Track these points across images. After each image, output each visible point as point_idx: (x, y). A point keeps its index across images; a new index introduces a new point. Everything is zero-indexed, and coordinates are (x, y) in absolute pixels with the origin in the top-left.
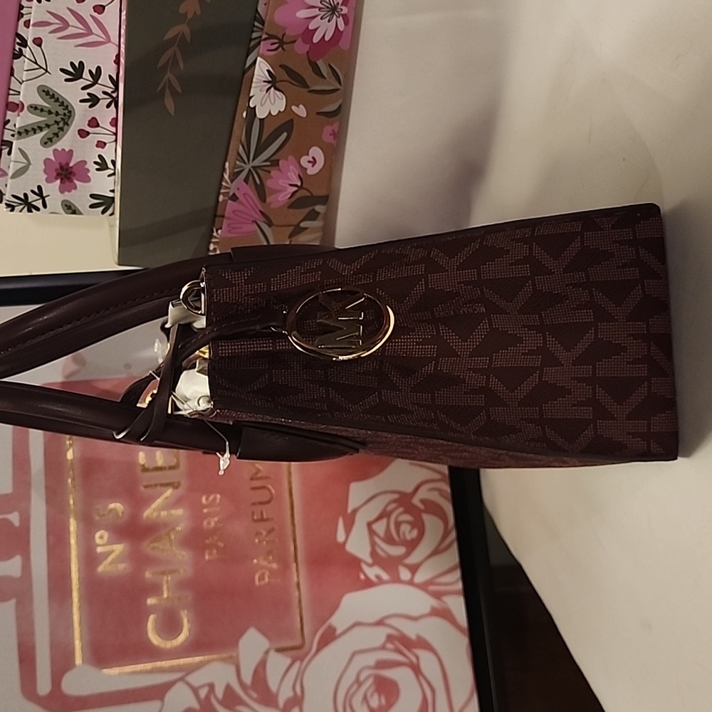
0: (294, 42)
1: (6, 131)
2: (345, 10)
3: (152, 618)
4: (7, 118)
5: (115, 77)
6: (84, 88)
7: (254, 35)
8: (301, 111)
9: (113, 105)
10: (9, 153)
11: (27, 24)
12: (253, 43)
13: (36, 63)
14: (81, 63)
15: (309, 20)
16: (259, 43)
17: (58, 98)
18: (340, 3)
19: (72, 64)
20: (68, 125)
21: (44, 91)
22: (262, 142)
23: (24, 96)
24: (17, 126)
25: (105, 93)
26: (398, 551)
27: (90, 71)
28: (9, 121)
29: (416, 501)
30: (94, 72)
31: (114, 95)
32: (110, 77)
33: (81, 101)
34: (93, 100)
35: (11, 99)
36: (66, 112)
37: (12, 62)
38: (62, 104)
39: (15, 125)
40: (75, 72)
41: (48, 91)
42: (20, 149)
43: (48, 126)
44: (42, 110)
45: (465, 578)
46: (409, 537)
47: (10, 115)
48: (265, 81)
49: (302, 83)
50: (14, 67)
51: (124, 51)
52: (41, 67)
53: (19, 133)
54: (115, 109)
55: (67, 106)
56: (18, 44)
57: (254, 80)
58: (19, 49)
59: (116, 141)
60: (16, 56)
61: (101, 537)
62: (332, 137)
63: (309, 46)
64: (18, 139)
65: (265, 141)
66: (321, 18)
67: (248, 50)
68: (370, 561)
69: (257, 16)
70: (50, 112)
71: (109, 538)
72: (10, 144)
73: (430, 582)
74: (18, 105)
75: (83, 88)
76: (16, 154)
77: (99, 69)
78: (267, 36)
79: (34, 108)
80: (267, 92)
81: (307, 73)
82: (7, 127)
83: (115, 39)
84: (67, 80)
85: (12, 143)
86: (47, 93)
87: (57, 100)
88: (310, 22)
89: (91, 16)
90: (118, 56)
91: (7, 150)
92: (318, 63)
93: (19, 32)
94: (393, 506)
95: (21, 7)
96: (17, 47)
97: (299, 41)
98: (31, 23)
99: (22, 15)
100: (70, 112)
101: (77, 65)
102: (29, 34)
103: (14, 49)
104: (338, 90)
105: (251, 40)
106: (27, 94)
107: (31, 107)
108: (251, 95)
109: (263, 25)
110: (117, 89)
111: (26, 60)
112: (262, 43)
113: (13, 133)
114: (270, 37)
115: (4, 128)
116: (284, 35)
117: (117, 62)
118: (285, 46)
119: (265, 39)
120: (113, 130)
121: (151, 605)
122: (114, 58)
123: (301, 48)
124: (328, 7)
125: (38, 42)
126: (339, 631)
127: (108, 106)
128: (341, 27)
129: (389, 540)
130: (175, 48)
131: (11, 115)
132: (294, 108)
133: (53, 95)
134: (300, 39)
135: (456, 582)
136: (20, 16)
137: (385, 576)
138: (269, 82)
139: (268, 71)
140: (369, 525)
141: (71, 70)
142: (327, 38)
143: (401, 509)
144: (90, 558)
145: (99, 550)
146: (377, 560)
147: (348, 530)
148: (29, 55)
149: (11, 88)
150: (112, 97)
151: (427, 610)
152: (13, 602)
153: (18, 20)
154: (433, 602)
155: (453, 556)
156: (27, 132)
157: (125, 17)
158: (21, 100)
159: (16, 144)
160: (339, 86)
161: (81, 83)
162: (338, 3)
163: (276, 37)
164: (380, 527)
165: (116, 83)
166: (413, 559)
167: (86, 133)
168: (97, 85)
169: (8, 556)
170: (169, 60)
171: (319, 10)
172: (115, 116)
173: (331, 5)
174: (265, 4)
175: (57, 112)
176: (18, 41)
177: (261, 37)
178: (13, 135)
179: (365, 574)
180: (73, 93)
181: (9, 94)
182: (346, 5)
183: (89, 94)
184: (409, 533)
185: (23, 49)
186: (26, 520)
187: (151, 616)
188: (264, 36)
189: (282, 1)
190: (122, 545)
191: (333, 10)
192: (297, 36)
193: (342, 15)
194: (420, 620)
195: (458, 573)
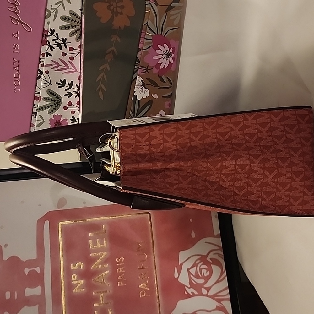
0: (152, 69)
1: (34, 108)
2: (173, 55)
4: (34, 103)
5: (78, 85)
6: (66, 90)
7: (136, 67)
8: (155, 96)
9: (78, 96)
10: (35, 117)
11: (42, 65)
12: (135, 70)
13: (46, 81)
14: (65, 80)
15: (158, 60)
16: (138, 70)
17: (55, 94)
18: (171, 53)
19: (61, 81)
20: (59, 105)
21: (49, 92)
22: (140, 108)
23: (41, 94)
24: (39, 106)
25: (74, 91)
26: (201, 281)
27: (68, 83)
28: (35, 104)
29: (208, 259)
30: (70, 83)
31: (78, 92)
32: (77, 85)
33: (65, 95)
34: (70, 95)
35: (36, 95)
36: (59, 100)
37: (37, 81)
38: (57, 97)
39: (38, 106)
41: (51, 92)
42: (39, 115)
43: (51, 106)
44: (49, 99)
45: (230, 293)
46: (206, 276)
47: (35, 102)
48: (140, 85)
49: (156, 85)
50: (37, 83)
51: (82, 75)
52: (48, 82)
53: (39, 109)
54: (79, 98)
55: (59, 97)
56: (39, 73)
57: (136, 85)
58: (39, 75)
59: (79, 110)
60: (38, 78)
61: (74, 277)
62: (169, 106)
63: (158, 70)
64: (39, 111)
65: (141, 108)
66: (163, 59)
67: (133, 73)
68: (189, 286)
69: (137, 59)
70: (52, 100)
71: (77, 277)
72: (35, 114)
73: (216, 295)
74: (39, 98)
76: (38, 117)
77: (72, 82)
79: (45, 99)
80: (141, 89)
81: (158, 81)
82: (34, 107)
83: (78, 70)
84: (59, 87)
85: (36, 113)
86: (51, 93)
89: (69, 61)
90: (80, 77)
91: (35, 116)
92: (162, 77)
93: (39, 69)
94: (198, 261)
95: (40, 59)
96: (38, 75)
98: (44, 65)
99: (41, 62)
100: (60, 100)
101: (63, 81)
102: (44, 70)
103: (37, 76)
104: (171, 87)
106: (42, 93)
107: (44, 98)
108: (135, 91)
109: (139, 63)
110: (79, 90)
111: (42, 80)
112: (139, 70)
113: (37, 109)
114: (143, 67)
115: (33, 107)
116: (148, 66)
117: (79, 79)
118: (148, 71)
119: (140, 68)
120: (78, 106)
121: (95, 306)
122: (78, 78)
123: (155, 71)
124: (166, 54)
125: (47, 72)
127: (76, 97)
128: (172, 62)
129: (197, 276)
130: (103, 73)
131: (36, 102)
132: (152, 95)
133: (53, 93)
134: (155, 67)
135: (227, 294)
136: (40, 62)
137: (196, 293)
138: (142, 85)
139: (142, 81)
140: (188, 270)
141: (61, 83)
142: (166, 67)
143: (202, 263)
144: (70, 287)
145: (73, 283)
146: (192, 285)
147: (179, 272)
148: (43, 78)
149: (36, 91)
150: (77, 93)
151: (215, 307)
153: (39, 64)
154: (218, 304)
155: (225, 283)
156: (42, 108)
157: (82, 62)
158: (40, 95)
159: (38, 113)
160: (171, 86)
161: (65, 88)
162: (170, 53)
163: (145, 68)
164: (193, 271)
165: (79, 88)
166: (208, 285)
167: (67, 108)
168: (71, 89)
169: (35, 286)
170: (101, 78)
171: (163, 56)
172: (79, 101)
173: (167, 53)
174: (140, 54)
175: (55, 100)
176: (39, 72)
177: (139, 67)
178: (37, 110)
179: (187, 292)
180: (61, 92)
181: (35, 94)
182: (173, 53)
183: (68, 92)
184: (206, 273)
185: (41, 75)
186: (42, 270)
187: (96, 312)
188: (140, 67)
189: (147, 53)
190: (83, 280)
191: (168, 55)
192: (154, 66)
193: (172, 57)
194: (212, 312)
195: (228, 291)
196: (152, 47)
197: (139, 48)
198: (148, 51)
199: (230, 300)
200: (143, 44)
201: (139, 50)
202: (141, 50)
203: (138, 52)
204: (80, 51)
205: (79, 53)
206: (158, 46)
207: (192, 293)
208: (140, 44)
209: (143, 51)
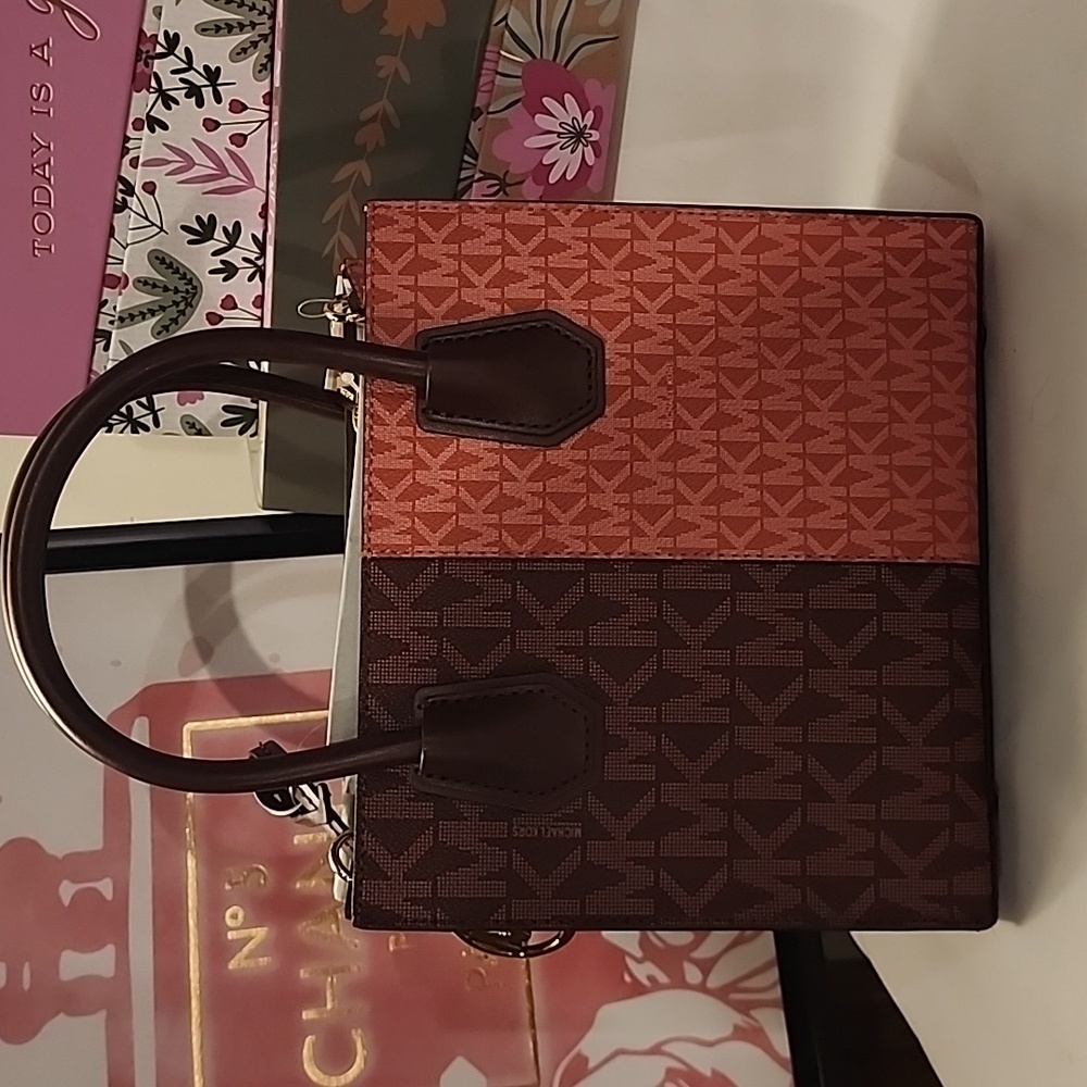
0: (522, 182)
1: (101, 315)
2: (596, 135)
3: (309, 1040)
4: (104, 298)
5: (260, 237)
7: (464, 174)
9: (257, 278)
10: (106, 348)
11: (134, 163)
12: (461, 186)
13: (147, 218)
14: (212, 217)
15: (542, 151)
16: (470, 185)
17: (178, 268)
18: (588, 126)
19: (199, 219)
20: (192, 306)
21: (157, 258)
23: (128, 266)
24: (118, 309)
25: (245, 259)
26: (684, 938)
27: (225, 229)
28: (106, 301)
30: (230, 229)
31: (260, 263)
33: (211, 272)
34: (229, 271)
35: (110, 270)
36: (189, 287)
37: (112, 218)
38: (184, 277)
39: (115, 308)
40: (203, 230)
41: (163, 258)
42: (120, 341)
43: (163, 309)
44: (154, 286)
45: (784, 981)
47: (107, 293)
50: (115, 224)
51: (274, 200)
52: (153, 224)
53: (121, 319)
54: (260, 284)
55: (191, 279)
56: (121, 191)
58: (123, 198)
60: (118, 209)
61: (234, 915)
63: (542, 188)
64: (118, 328)
66: (561, 148)
67: (455, 195)
68: (639, 954)
69: (468, 146)
70: (166, 289)
71: (245, 917)
72: (107, 335)
73: (733, 987)
74: (119, 278)
75: (214, 254)
76: (116, 349)
77: (237, 225)
78: (482, 175)
79: (144, 284)
82: (103, 310)
83: (260, 181)
84: (190, 242)
85: (110, 333)
86: (163, 261)
87: (177, 271)
88: (545, 154)
89: (226, 149)
90: (265, 207)
91: (104, 343)
93: (122, 174)
95: (127, 139)
96: (120, 196)
97: (529, 181)
98: (141, 161)
99: (128, 150)
100: (195, 288)
101: (206, 220)
102: (138, 178)
103: (116, 199)
105: (459, 181)
106: (132, 261)
107: (139, 281)
109: (476, 159)
110: (263, 254)
111: (133, 214)
112: (474, 184)
113: (112, 318)
114: (487, 176)
115: (99, 312)
116: (507, 172)
117: (264, 214)
118: (507, 189)
119: (479, 180)
120: (258, 312)
121: (307, 1020)
122: (260, 210)
123: (531, 191)
124: (571, 132)
125: (150, 188)
126: (591, 1065)
127: (251, 279)
128: (591, 160)
130: (349, 194)
131: (109, 293)
133: (171, 263)
134: (530, 178)
135: (771, 987)
136: (125, 151)
137: (663, 978)
141: (197, 227)
142: (569, 178)
144: (218, 949)
145: (231, 935)
146: (650, 952)
148: (137, 207)
149: (110, 254)
150: (256, 265)
151: (728, 1031)
152: (102, 1015)
153: (122, 157)
154: (738, 1019)
155: (765, 947)
156: (132, 317)
157: (275, 151)
158: (124, 271)
159: (117, 334)
161: (212, 245)
162: (586, 126)
163: (497, 178)
165: (262, 246)
166: (705, 951)
167: (218, 319)
168: (235, 249)
169: (95, 945)
170: (339, 212)
171: (558, 137)
173: (574, 128)
174: (479, 130)
175: (176, 288)
176: (121, 186)
177: (473, 176)
178: (112, 323)
179: (631, 975)
180: (201, 260)
181: (107, 263)
182: (596, 129)
183: (222, 262)
185: (128, 198)
186: (122, 891)
188: (476, 177)
189: (505, 125)
190: (265, 929)
191: (578, 136)
192: (526, 175)
193: (591, 142)
194: (718, 1047)
195: (774, 974)
196: (520, 104)
197: (477, 105)
198: (506, 119)
199: (781, 1004)
200: (491, 91)
201: (476, 113)
202: (482, 113)
203: (473, 123)
204: (266, 116)
205: (263, 122)
206: (544, 100)
207: (650, 978)
208: (479, 94)
209: (490, 116)
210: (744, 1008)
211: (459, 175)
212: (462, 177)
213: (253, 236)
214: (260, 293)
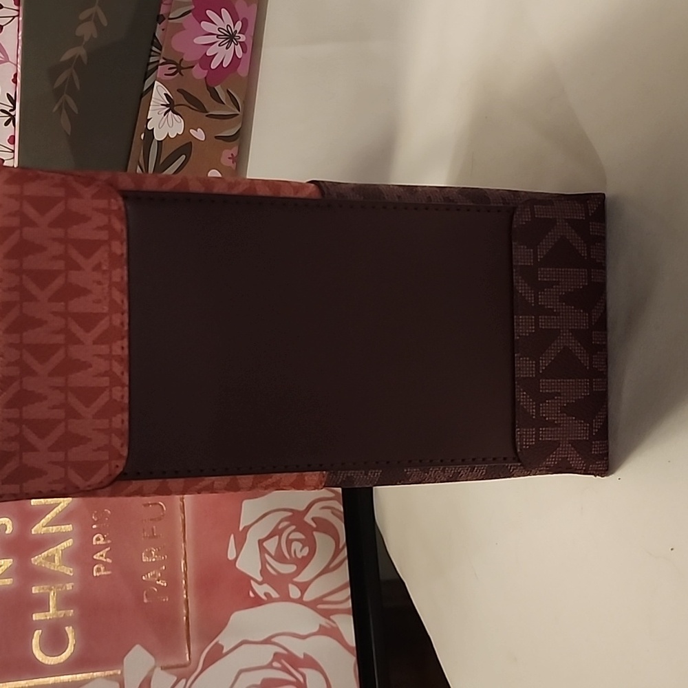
0: (193, 67)
2: (243, 38)
3: (37, 633)
5: (13, 96)
7: (152, 60)
8: (199, 134)
9: (11, 123)
12: (150, 67)
15: (206, 46)
16: (157, 68)
18: (238, 32)
22: (161, 162)
25: (3, 110)
26: (289, 569)
29: (308, 519)
31: (12, 113)
45: (354, 596)
46: (299, 556)
48: (162, 105)
49: (201, 108)
51: (20, 72)
54: (12, 127)
57: (151, 103)
59: (14, 158)
62: (231, 160)
63: (206, 71)
65: (163, 163)
66: (219, 45)
67: (146, 73)
68: (260, 579)
69: (155, 40)
73: (320, 600)
78: (164, 61)
80: (165, 115)
81: (205, 98)
83: (13, 58)
88: (208, 49)
90: (16, 75)
92: (216, 88)
94: (285, 524)
97: (197, 67)
104: (238, 115)
105: (149, 64)
108: (149, 118)
109: (161, 50)
110: (14, 107)
112: (159, 67)
114: (167, 62)
116: (182, 59)
117: (15, 81)
118: (182, 71)
119: (163, 64)
120: (11, 147)
121: (36, 621)
122: (13, 77)
123: (199, 73)
124: (226, 35)
126: (225, 651)
127: (7, 124)
128: (240, 54)
129: (280, 558)
130: (72, 69)
132: (192, 131)
134: (198, 65)
135: (347, 599)
137: (274, 594)
138: (167, 106)
139: (166, 95)
140: (261, 542)
142: (225, 66)
143: (293, 527)
146: (267, 577)
147: (239, 547)
150: (10, 115)
151: (316, 629)
154: (323, 621)
155: (342, 575)
157: (20, 38)
160: (238, 112)
162: (236, 31)
163: (175, 63)
164: (271, 545)
165: (13, 102)
166: (303, 577)
170: (65, 81)
171: (217, 37)
173: (228, 32)
174: (163, 30)
177: (158, 61)
179: (254, 593)
182: (243, 34)
184: (300, 551)
187: (37, 632)
188: (162, 61)
189: (180, 28)
190: (11, 560)
191: (230, 37)
192: (195, 62)
193: (240, 42)
194: (308, 639)
195: (348, 592)
196: (191, 14)
197: (161, 13)
198: (181, 24)
199: (352, 613)
200: (171, 4)
201: (160, 19)
202: (164, 19)
203: (158, 25)
204: (16, 13)
205: (14, 17)
206: (207, 12)
207: (266, 594)
208: (162, 6)
209: (170, 21)
210: (326, 614)
211: (149, 60)
212: (151, 61)
213: (8, 95)
214: (13, 134)
